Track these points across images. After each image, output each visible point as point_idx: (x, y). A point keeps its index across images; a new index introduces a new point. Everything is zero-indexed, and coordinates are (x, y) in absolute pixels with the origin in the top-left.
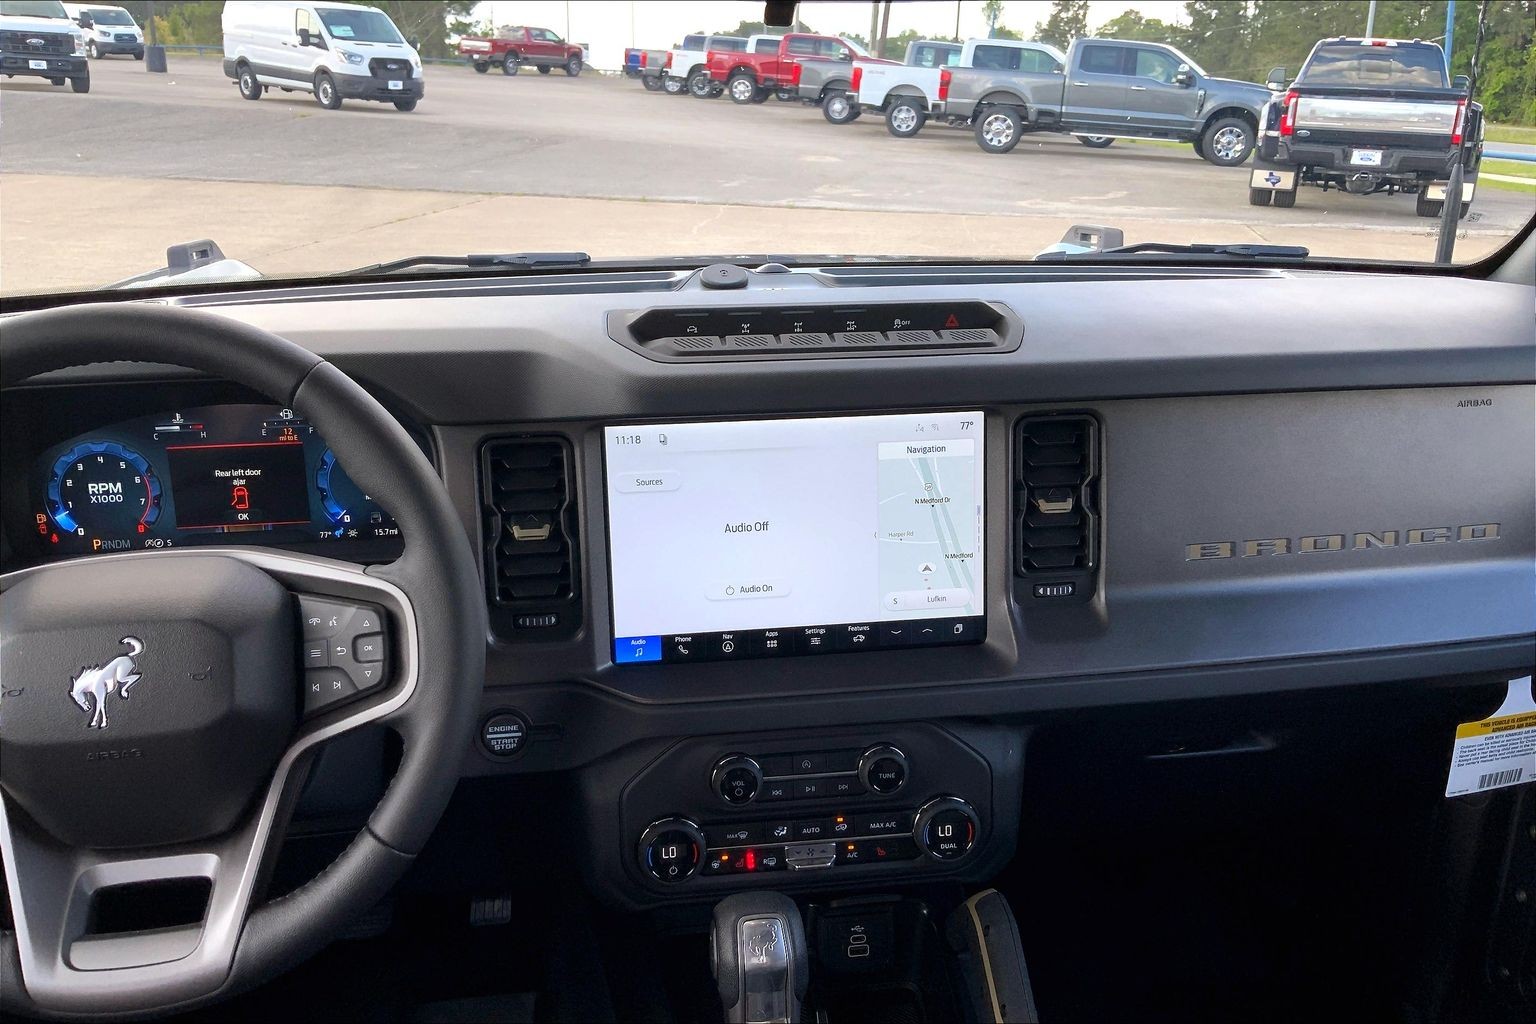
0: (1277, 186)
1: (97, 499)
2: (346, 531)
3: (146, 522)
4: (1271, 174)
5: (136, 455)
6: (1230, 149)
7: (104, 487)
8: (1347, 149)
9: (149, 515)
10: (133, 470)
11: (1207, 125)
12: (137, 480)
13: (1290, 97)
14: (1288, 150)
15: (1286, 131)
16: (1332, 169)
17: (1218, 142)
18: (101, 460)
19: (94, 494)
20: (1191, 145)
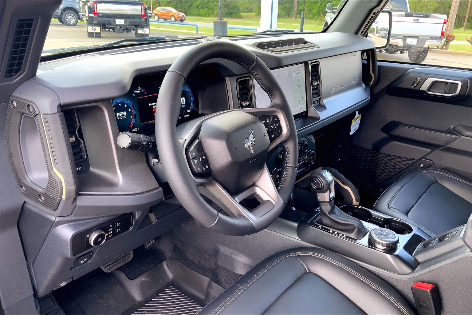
0: (96, 31)
1: (119, 118)
4: (93, 28)
5: (129, 102)
6: (71, 21)
7: (121, 114)
8: (114, 19)
9: (133, 121)
10: (128, 107)
11: (62, 13)
12: (130, 110)
13: (94, 4)
14: (97, 20)
15: (95, 14)
16: (111, 25)
17: (67, 18)
18: (120, 105)
19: (119, 116)
20: (57, 19)
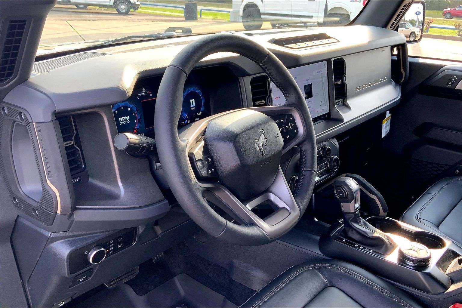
2: (187, 121)
3: (137, 129)
